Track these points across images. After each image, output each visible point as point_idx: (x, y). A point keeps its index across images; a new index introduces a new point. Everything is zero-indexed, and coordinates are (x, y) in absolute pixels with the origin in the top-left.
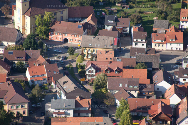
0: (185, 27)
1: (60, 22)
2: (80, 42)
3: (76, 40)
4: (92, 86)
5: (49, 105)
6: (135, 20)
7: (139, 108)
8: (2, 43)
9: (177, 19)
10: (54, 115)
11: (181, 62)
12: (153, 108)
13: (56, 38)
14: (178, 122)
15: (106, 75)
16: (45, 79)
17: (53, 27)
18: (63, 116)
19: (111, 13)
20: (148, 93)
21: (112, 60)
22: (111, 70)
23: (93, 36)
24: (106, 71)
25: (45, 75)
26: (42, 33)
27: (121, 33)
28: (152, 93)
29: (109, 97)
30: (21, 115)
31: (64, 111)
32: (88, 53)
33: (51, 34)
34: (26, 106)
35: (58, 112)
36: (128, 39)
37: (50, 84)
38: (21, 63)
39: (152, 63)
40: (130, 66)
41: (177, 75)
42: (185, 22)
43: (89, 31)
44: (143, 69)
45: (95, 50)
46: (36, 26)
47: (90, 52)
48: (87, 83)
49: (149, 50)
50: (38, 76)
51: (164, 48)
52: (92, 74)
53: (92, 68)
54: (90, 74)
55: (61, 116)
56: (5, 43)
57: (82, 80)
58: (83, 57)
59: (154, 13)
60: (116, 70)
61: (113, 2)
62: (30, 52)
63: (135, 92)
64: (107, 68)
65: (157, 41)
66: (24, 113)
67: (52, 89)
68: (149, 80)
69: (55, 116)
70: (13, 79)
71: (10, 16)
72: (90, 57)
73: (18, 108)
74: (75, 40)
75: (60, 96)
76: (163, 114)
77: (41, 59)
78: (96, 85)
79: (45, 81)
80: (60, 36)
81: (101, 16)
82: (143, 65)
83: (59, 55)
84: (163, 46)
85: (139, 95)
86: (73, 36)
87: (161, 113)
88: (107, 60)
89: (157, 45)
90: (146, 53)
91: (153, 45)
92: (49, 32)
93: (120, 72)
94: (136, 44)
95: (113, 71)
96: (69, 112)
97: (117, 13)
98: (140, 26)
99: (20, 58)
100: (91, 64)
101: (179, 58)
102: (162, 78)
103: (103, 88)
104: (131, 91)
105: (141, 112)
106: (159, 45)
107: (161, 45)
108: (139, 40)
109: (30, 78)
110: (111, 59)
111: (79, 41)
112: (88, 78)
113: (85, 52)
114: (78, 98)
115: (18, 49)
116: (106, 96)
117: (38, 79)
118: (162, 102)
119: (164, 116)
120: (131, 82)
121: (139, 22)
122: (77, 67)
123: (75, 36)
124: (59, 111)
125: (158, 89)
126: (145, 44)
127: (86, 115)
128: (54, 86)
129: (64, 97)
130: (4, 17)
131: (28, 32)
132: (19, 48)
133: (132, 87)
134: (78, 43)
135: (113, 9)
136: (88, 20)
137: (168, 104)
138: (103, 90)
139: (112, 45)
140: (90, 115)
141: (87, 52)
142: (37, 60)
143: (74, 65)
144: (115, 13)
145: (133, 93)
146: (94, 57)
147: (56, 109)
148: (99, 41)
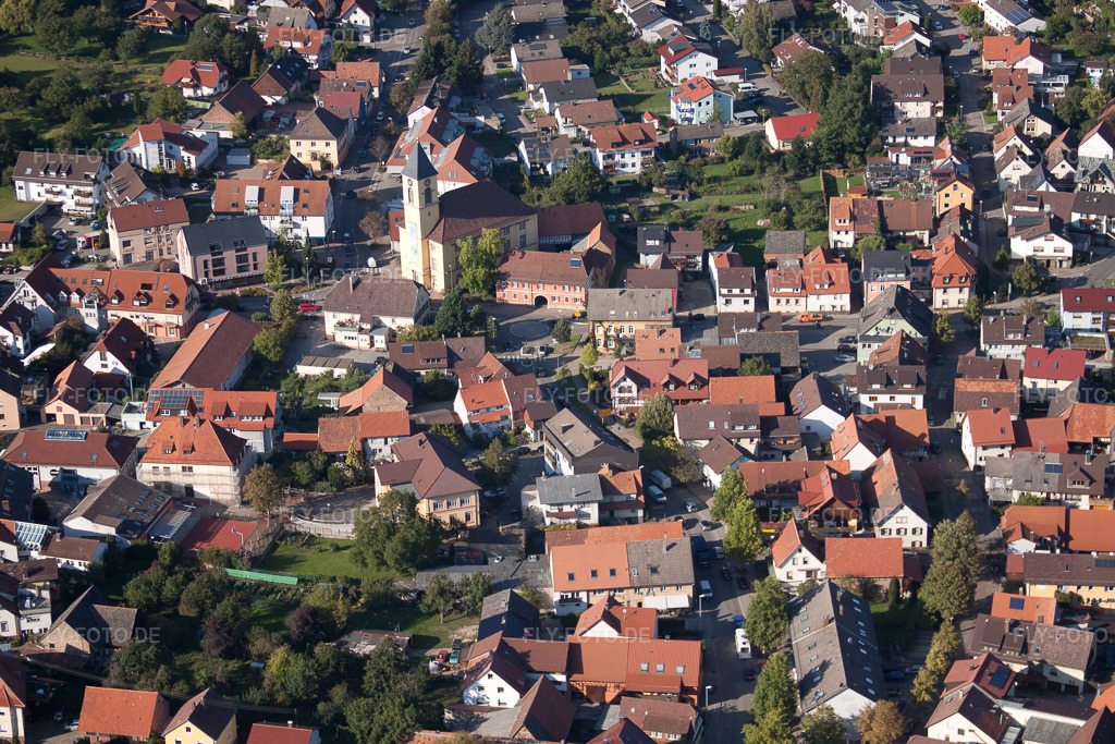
0: (845, 246)
1: (524, 254)
2: (578, 303)
3: (567, 300)
4: (633, 426)
5: (530, 493)
6: (713, 234)
7: (770, 489)
8: (380, 322)
9: (819, 222)
10: (548, 521)
11: (852, 345)
12: (807, 486)
13: (515, 296)
14: (879, 521)
15: (668, 399)
16: (506, 418)
17: (504, 268)
18: (573, 521)
19: (646, 214)
20: (785, 442)
21: (676, 355)
22: (679, 383)
23: (618, 290)
24: (666, 385)
25: (505, 407)
26: (478, 285)
27: (683, 272)
28: (796, 439)
29: (685, 462)
30: (463, 527)
31: (575, 507)
32: (607, 337)
33: (500, 287)
34: (473, 500)
35: (557, 511)
36: (700, 285)
37: (519, 431)
38: (437, 375)
39: (779, 354)
40: (726, 367)
41: (853, 386)
42: (843, 233)
43: (599, 271)
44: (762, 374)
45: (626, 326)
46: (459, 267)
47: (612, 333)
48: (614, 419)
49: (767, 317)
50: (488, 409)
51: (801, 309)
52: (630, 395)
53: (628, 380)
54: (622, 395)
55: (567, 521)
56: (386, 321)
57: (603, 414)
58: (595, 347)
59: (756, 207)
60: (693, 383)
61: (644, 184)
62: (458, 344)
63: (752, 441)
64: (667, 379)
65: (783, 290)
66: (468, 517)
67: (527, 443)
68: (783, 404)
69: (552, 523)
70: (423, 421)
71: (385, 240)
72: (613, 346)
73: (452, 507)
74: (564, 300)
75: (554, 464)
76: (838, 501)
77: (491, 362)
78: (644, 426)
79: (506, 423)
80: (526, 290)
81: (622, 226)
82: (759, 365)
83: (529, 344)
84: (797, 302)
85: (760, 447)
86: (560, 288)
87: (832, 501)
88: (662, 356)
89: (783, 300)
90: (760, 328)
91: (772, 301)
92: (494, 281)
93: (702, 387)
94: (728, 302)
95: (684, 384)
96: (585, 509)
97: (660, 213)
98: (730, 250)
99: (433, 361)
100: (623, 369)
101: (843, 333)
102: (817, 397)
103: (666, 435)
104: (739, 440)
105: (774, 498)
106: (788, 301)
107: (793, 300)
108: (736, 291)
109: (469, 417)
110: (673, 350)
111: (576, 300)
112: (619, 407)
113: (600, 333)
114: (605, 470)
115: (425, 338)
116: (679, 458)
117: (489, 417)
118: (831, 470)
119: (840, 507)
120: (739, 416)
121: (724, 237)
122: (581, 376)
123: (564, 289)
124: (560, 510)
125: (808, 428)
126: (752, 300)
127: (631, 515)
128: (532, 435)
129: (566, 468)
130: (369, 243)
131: (439, 285)
132: (426, 333)
133: (742, 428)
134: (574, 308)
135: (648, 202)
136: (593, 240)
137: (845, 473)
138: (668, 443)
139: (670, 310)
140: (640, 513)
141: (605, 333)
142: (480, 365)
143: (574, 369)
144: (654, 213)
145: (745, 443)
146: (623, 344)
147: (551, 505)
148: (635, 302)
